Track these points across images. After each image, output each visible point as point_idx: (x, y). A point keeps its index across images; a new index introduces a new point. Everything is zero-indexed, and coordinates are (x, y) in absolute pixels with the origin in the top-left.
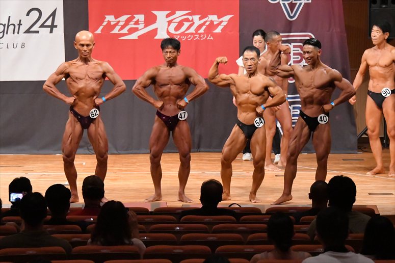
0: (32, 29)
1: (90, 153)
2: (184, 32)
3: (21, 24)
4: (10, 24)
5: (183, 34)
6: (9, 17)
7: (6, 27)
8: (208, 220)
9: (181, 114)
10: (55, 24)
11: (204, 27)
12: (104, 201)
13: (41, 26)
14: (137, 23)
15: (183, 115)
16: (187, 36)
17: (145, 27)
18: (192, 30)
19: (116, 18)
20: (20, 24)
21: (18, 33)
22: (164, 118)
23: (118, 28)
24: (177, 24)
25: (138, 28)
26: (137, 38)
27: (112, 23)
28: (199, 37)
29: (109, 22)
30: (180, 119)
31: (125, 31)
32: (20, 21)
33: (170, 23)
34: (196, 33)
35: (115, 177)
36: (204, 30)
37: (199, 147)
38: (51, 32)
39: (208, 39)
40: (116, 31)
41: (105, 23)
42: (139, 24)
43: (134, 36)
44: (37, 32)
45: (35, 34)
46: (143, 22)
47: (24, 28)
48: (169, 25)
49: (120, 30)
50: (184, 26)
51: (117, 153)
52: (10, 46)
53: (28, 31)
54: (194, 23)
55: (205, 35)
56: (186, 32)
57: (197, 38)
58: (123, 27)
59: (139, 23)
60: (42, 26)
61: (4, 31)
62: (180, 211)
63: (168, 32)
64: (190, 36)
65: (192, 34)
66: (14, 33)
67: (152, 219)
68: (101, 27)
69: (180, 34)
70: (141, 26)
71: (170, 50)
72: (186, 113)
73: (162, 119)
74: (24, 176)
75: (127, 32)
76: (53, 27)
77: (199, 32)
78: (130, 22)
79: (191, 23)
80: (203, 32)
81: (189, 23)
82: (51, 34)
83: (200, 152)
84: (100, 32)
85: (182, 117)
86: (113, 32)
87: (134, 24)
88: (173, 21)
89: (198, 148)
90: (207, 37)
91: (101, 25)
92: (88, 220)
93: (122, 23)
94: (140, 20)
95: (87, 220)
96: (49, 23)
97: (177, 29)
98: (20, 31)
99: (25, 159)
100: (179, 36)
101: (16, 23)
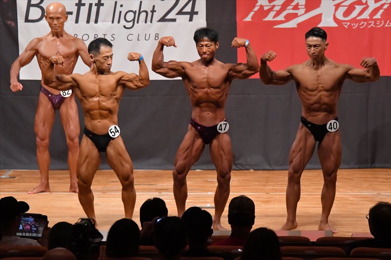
0: (168, 17)
1: (237, 168)
2: (355, 18)
3: (155, 11)
4: (141, 11)
5: (354, 20)
6: (141, 2)
7: (137, 14)
8: (385, 253)
9: (221, 125)
10: (195, 11)
11: (381, 11)
12: (255, 227)
13: (178, 14)
14: (296, 7)
15: (223, 127)
16: (359, 24)
17: (306, 12)
18: (366, 15)
19: (270, 2)
20: (153, 11)
21: (151, 22)
22: (199, 128)
23: (272, 14)
24: (347, 7)
25: (297, 14)
26: (296, 26)
27: (266, 8)
28: (375, 24)
29: (262, 7)
30: (220, 131)
31: (281, 17)
32: (154, 6)
33: (337, 6)
34: (371, 19)
35: (268, 198)
36: (381, 15)
37: (373, 162)
38: (191, 20)
39: (386, 26)
40: (270, 18)
41: (256, 9)
42: (298, 9)
43: (292, 24)
44: (174, 20)
45: (171, 23)
46: (304, 7)
47: (158, 15)
48: (336, 10)
49: (274, 17)
50: (356, 10)
51: (271, 169)
52: (142, 38)
53: (163, 19)
54: (368, 6)
55: (383, 21)
56: (359, 18)
57: (372, 25)
58: (278, 13)
59: (299, 7)
60: (180, 13)
61: (134, 20)
62: (349, 241)
63: (335, 19)
64: (362, 23)
65: (365, 20)
66: (146, 22)
67: (313, 252)
68: (252, 14)
69: (351, 21)
70: (301, 11)
71: (206, 43)
72: (228, 125)
73: (196, 129)
74: (158, 197)
75: (284, 19)
76: (192, 13)
77: (375, 17)
78: (287, 6)
79: (365, 6)
80: (380, 17)
81: (362, 7)
82: (190, 22)
83: (374, 168)
84: (250, 20)
85: (221, 129)
86: (266, 19)
87: (293, 9)
88: (342, 4)
89: (373, 164)
90: (385, 24)
91: (252, 11)
92: (235, 251)
93: (277, 8)
94: (300, 4)
95: (233, 251)
96: (188, 9)
97: (346, 14)
98: (153, 20)
99: (157, 176)
100: (349, 23)
101: (149, 10)
